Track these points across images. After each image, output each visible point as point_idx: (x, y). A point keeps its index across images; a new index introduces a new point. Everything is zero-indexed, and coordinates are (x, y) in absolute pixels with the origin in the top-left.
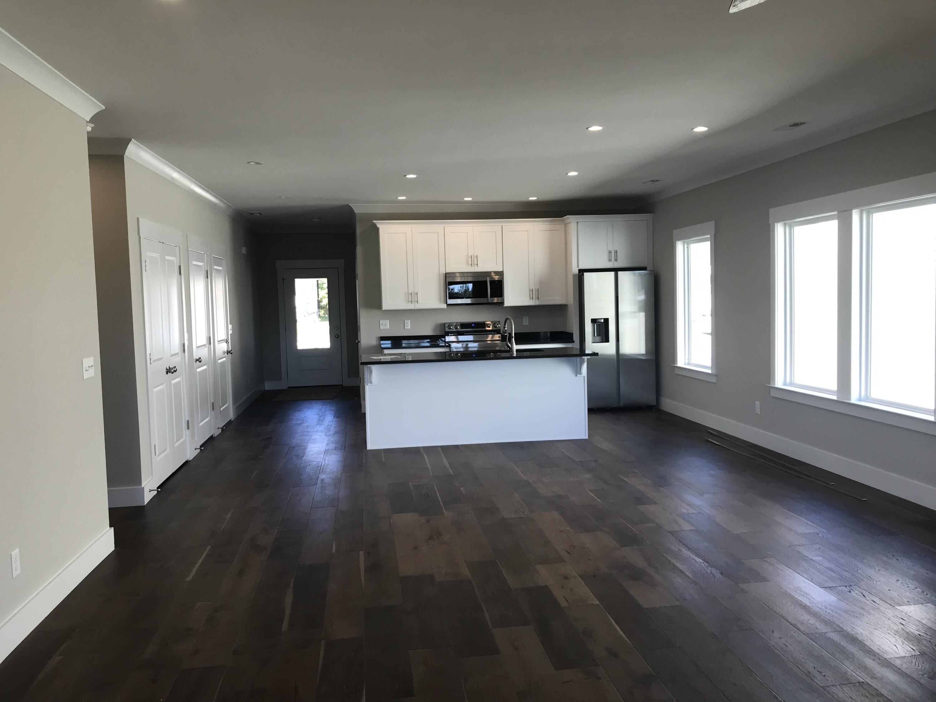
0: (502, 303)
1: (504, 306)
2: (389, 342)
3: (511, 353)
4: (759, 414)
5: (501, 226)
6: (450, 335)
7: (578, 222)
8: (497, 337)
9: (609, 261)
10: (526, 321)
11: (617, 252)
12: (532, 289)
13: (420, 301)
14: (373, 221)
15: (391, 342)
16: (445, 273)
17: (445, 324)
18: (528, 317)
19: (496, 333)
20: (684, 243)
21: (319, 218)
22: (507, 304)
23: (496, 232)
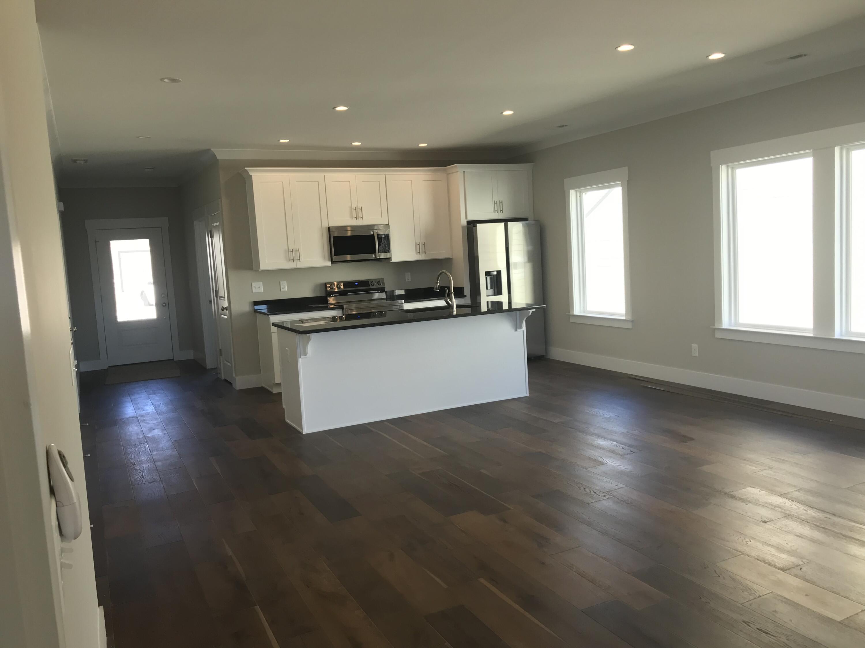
0: (390, 259)
1: (391, 262)
2: (265, 307)
3: (451, 310)
4: (698, 356)
5: (384, 175)
6: (332, 295)
7: (464, 172)
8: (383, 295)
9: (495, 212)
10: (408, 277)
11: (502, 203)
12: (419, 243)
13: (302, 259)
14: (246, 168)
15: (267, 307)
16: (328, 227)
17: (326, 284)
18: (410, 274)
19: (380, 291)
20: (576, 192)
21: (153, 168)
22: (394, 260)
23: (379, 181)
